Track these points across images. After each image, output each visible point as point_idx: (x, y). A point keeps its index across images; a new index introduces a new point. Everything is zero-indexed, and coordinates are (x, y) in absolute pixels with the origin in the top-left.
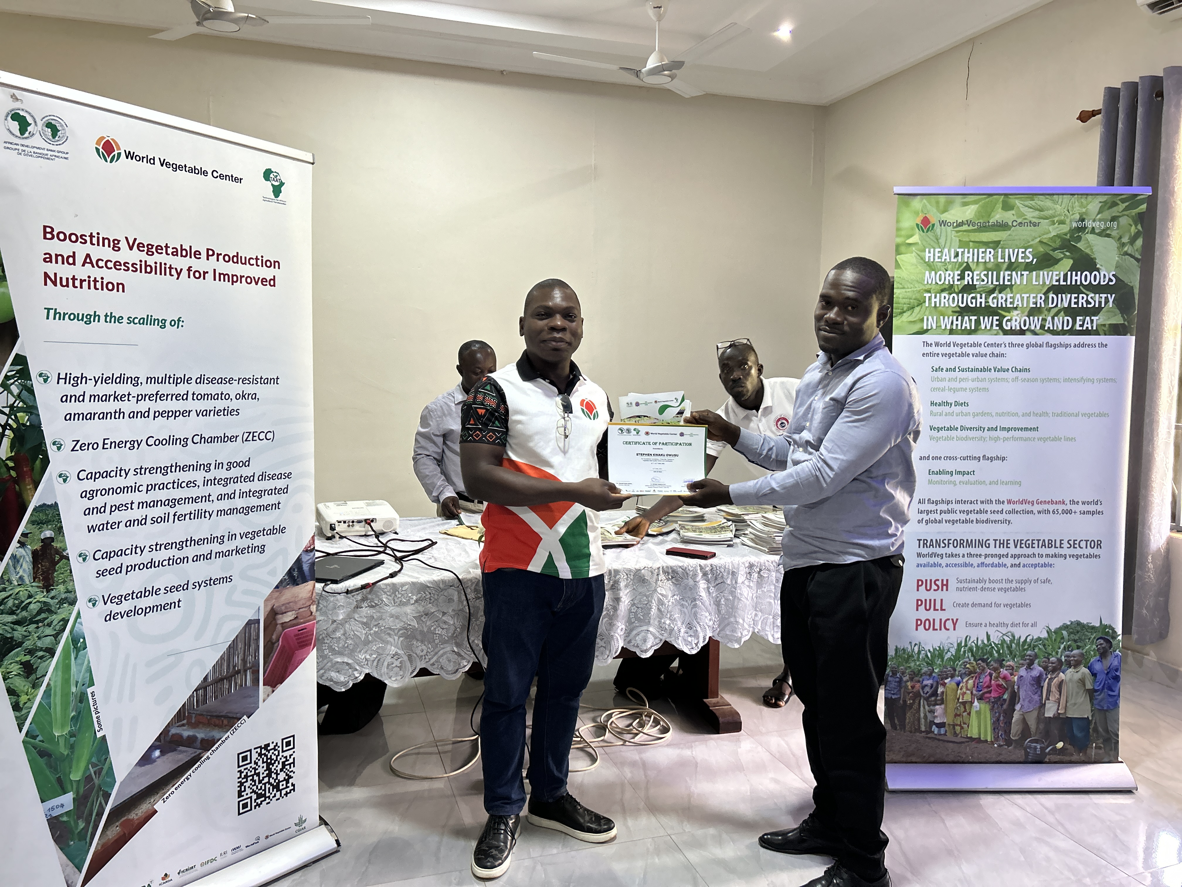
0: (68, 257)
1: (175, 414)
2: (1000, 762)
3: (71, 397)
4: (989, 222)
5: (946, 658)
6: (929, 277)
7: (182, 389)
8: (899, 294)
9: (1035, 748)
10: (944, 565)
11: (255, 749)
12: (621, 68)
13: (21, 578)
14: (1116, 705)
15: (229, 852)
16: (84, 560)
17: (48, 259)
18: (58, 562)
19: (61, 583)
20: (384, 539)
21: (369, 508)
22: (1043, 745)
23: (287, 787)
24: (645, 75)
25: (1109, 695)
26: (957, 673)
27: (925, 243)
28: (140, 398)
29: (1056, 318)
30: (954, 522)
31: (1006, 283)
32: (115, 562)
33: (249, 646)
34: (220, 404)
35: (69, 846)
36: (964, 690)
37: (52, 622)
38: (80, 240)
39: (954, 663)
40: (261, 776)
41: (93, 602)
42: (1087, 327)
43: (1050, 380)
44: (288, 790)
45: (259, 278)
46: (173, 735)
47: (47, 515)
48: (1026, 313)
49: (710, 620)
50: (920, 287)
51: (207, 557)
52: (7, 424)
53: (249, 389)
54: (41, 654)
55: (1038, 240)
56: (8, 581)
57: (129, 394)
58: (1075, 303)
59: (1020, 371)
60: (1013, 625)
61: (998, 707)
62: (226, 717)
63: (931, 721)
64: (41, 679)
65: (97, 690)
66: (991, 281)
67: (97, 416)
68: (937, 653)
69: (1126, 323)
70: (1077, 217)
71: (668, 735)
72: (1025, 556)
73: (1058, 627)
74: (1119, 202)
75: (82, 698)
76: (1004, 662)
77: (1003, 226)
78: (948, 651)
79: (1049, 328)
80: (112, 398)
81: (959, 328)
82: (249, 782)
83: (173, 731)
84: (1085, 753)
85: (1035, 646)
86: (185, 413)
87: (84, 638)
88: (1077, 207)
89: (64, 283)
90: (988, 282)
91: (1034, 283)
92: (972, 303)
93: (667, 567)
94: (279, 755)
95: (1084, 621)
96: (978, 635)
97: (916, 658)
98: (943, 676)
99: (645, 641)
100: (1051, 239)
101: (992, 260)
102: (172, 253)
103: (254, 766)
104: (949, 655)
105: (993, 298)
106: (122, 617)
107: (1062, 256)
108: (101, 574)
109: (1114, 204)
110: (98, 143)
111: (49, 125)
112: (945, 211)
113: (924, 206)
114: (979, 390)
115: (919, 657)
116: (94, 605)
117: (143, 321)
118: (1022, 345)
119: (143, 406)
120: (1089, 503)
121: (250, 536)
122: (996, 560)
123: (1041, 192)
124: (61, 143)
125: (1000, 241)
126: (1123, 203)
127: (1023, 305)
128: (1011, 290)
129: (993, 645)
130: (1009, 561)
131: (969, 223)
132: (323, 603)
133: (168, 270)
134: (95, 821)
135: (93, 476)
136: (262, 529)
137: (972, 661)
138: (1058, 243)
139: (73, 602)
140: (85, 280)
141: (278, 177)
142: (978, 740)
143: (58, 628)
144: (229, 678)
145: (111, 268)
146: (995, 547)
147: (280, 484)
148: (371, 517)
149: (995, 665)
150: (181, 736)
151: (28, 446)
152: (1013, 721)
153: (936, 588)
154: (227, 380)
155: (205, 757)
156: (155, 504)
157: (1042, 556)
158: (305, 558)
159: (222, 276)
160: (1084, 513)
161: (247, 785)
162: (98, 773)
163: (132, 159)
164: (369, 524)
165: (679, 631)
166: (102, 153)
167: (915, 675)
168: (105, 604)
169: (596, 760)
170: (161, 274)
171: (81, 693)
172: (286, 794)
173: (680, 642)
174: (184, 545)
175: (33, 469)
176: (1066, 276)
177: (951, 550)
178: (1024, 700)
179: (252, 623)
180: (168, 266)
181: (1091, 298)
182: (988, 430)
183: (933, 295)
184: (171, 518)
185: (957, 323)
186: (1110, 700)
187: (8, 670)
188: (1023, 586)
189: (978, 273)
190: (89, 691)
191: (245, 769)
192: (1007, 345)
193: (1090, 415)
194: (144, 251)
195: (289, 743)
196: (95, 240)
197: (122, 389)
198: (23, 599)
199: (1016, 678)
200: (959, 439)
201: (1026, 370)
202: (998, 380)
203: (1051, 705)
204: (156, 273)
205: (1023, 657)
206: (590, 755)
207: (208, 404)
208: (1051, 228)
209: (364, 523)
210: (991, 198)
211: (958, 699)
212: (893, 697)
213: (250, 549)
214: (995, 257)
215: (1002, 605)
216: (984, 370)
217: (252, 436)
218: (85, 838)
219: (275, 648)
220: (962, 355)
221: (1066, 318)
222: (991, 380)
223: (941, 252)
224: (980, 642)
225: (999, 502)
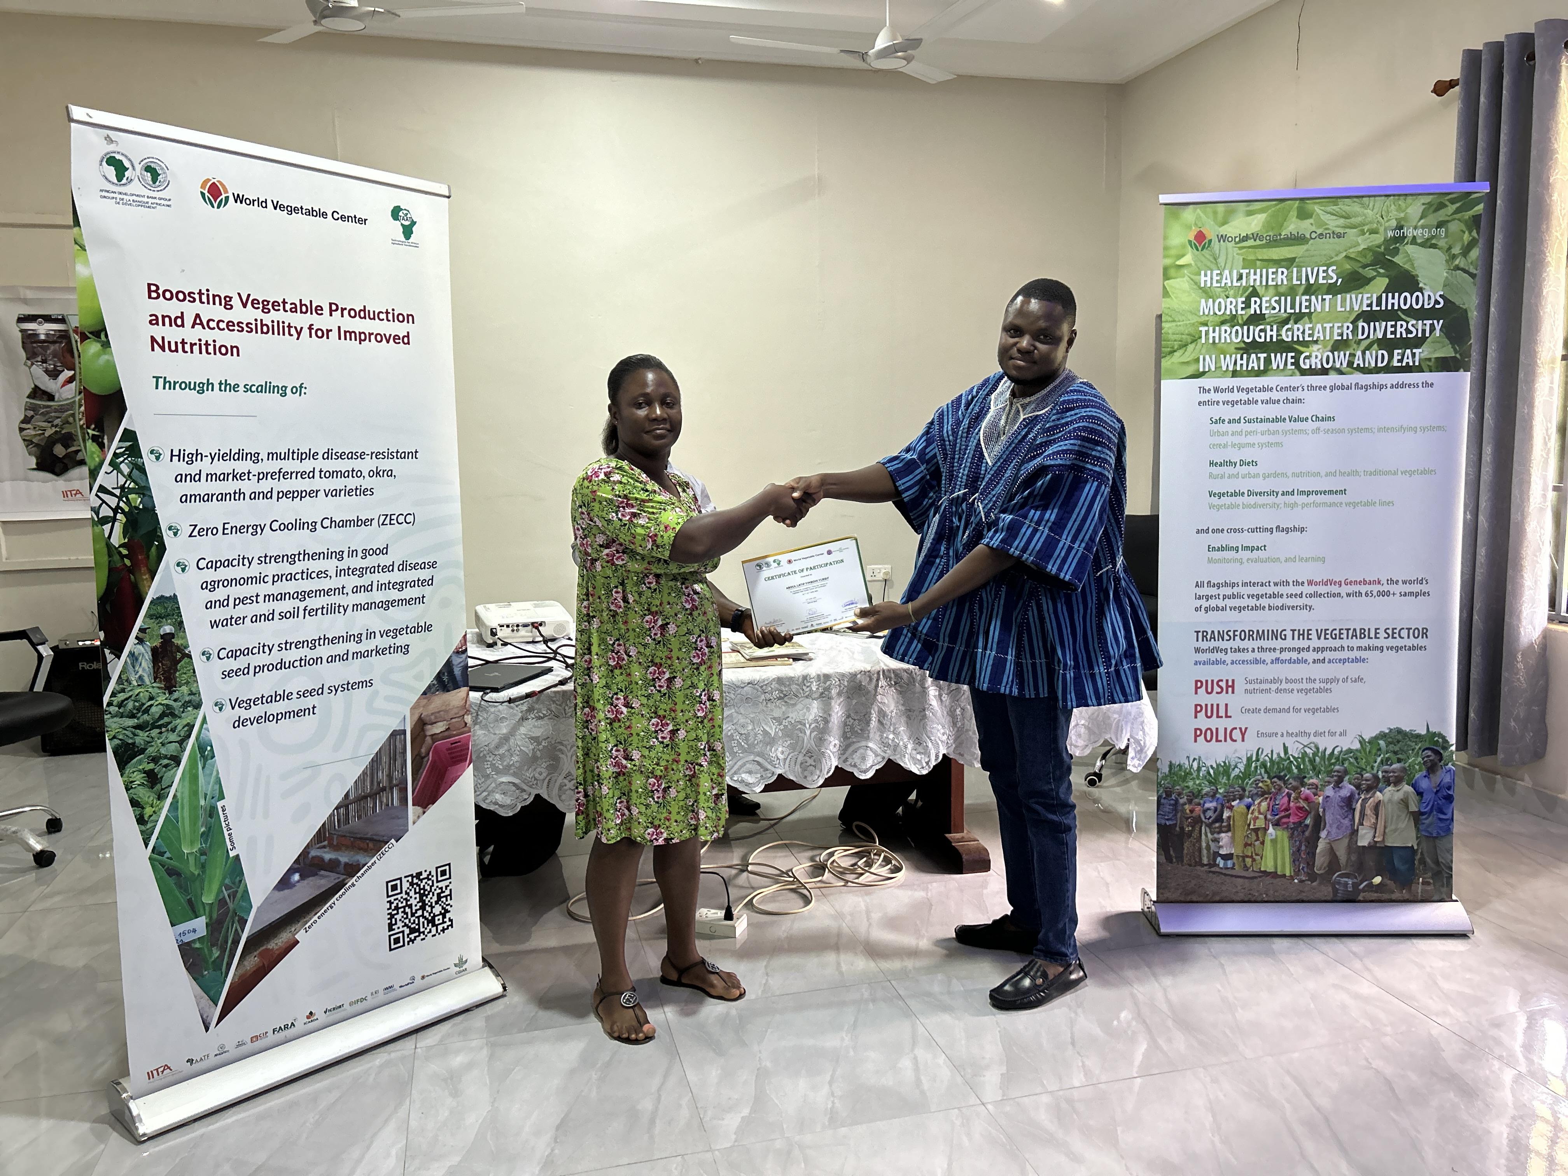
0: (176, 318)
1: (301, 495)
2: (1303, 901)
3: (186, 476)
4: (1280, 235)
5: (1233, 775)
6: (1205, 306)
7: (307, 465)
8: (1169, 328)
9: (1346, 884)
10: (1229, 662)
11: (406, 877)
12: (842, 51)
13: (141, 678)
14: (1448, 831)
15: (381, 992)
16: (208, 658)
17: (154, 321)
18: (180, 661)
19: (183, 685)
20: (554, 646)
21: (537, 609)
22: (1355, 880)
23: (444, 922)
24: (872, 58)
25: (1440, 819)
26: (1247, 793)
27: (1199, 264)
28: (262, 476)
29: (1367, 352)
30: (1240, 609)
31: (1304, 310)
32: (241, 662)
33: (395, 760)
34: (352, 483)
35: (203, 976)
36: (1256, 814)
37: (176, 727)
38: (188, 298)
39: (1243, 782)
40: (414, 908)
41: (220, 706)
42: (1408, 363)
43: (1360, 430)
44: (445, 925)
45: (390, 335)
46: (313, 857)
47: (166, 608)
48: (1329, 348)
49: (943, 734)
50: (1194, 319)
51: (343, 658)
52: (118, 507)
53: (385, 464)
54: (166, 762)
55: (1344, 254)
56: (127, 681)
57: (249, 473)
58: (1392, 333)
59: (1323, 420)
60: (1316, 734)
61: (1299, 835)
62: (371, 840)
63: (1215, 853)
64: (167, 790)
65: (228, 805)
66: (1285, 308)
67: (215, 497)
68: (1221, 769)
69: (1458, 356)
70: (1394, 223)
71: (900, 875)
72: (1331, 649)
73: (1374, 735)
74: (1447, 203)
75: (212, 812)
76: (1306, 780)
77: (1298, 239)
78: (1236, 766)
79: (1358, 365)
80: (231, 477)
81: (1245, 368)
82: (401, 914)
83: (313, 853)
84: (1410, 890)
85: (1344, 760)
86: (313, 493)
87: (212, 747)
88: (1393, 212)
89: (173, 348)
90: (1280, 310)
91: (1339, 309)
92: (1260, 337)
93: (889, 671)
94: (433, 885)
95: (1406, 728)
96: (1273, 748)
97: (1195, 775)
98: (1229, 798)
99: (863, 758)
100: (1360, 252)
101: (1285, 282)
102: (291, 309)
103: (405, 896)
104: (1237, 771)
105: (1287, 330)
106: (252, 724)
107: (1375, 274)
108: (227, 675)
109: (1441, 206)
110: (203, 187)
111: (148, 169)
112: (1224, 223)
113: (1198, 218)
114: (1270, 445)
115: (1198, 775)
116: (221, 709)
117: (261, 389)
118: (1325, 387)
119: (265, 486)
120: (1410, 582)
121: (392, 634)
122: (1294, 655)
123: (1348, 194)
124: (162, 188)
125: (1294, 259)
126: (1452, 204)
127: (1325, 337)
128: (1310, 319)
129: (1292, 759)
130: (1311, 656)
131: (1255, 236)
132: (483, 716)
133: (286, 329)
134: (230, 950)
135: (214, 565)
136: (404, 627)
137: (1266, 779)
138: (1370, 258)
139: (198, 706)
140: (195, 344)
141: (409, 216)
142: (1274, 875)
143: (182, 734)
144: (373, 795)
145: (224, 329)
146: (1293, 639)
147: (424, 574)
148: (539, 620)
149: (1294, 783)
150: (322, 859)
151: (143, 531)
152: (1318, 851)
153: (1219, 690)
154: (358, 455)
155: (349, 884)
156: (282, 597)
157: (1352, 649)
158: (456, 661)
159: (348, 334)
160: (1405, 595)
161: (398, 917)
162: (233, 895)
163: (241, 202)
164: (537, 628)
165: (906, 747)
166: (209, 198)
167: (1194, 796)
168: (233, 708)
169: (810, 902)
170: (279, 334)
171: (211, 807)
172: (443, 930)
173: (907, 761)
174: (317, 644)
175: (148, 557)
176: (1379, 299)
177: (1237, 643)
178: (1331, 826)
179: (397, 735)
180: (286, 325)
181: (1413, 325)
182: (1283, 494)
183: (1211, 329)
184: (301, 612)
185: (1242, 362)
186: (1442, 825)
187: (131, 780)
188: (1329, 686)
189: (1268, 299)
190: (220, 804)
191: (395, 900)
192: (1306, 388)
193: (1411, 473)
194: (258, 308)
195: (444, 872)
196: (204, 298)
197: (242, 466)
198: (144, 701)
199: (1321, 799)
200: (1245, 506)
201: (1329, 419)
202: (1294, 432)
203: (1364, 831)
204: (273, 333)
205: (1329, 773)
206: (804, 896)
207: (337, 483)
208: (1360, 239)
209: (530, 627)
210: (1283, 204)
211: (1249, 825)
212: (1168, 823)
213: (392, 650)
214: (1289, 277)
215: (1302, 711)
216: (1276, 420)
217: (389, 519)
218: (220, 967)
219: (425, 763)
220: (1249, 402)
221: (1380, 352)
222: (1285, 433)
223: (1221, 274)
224: (1275, 756)
225: (1297, 583)
